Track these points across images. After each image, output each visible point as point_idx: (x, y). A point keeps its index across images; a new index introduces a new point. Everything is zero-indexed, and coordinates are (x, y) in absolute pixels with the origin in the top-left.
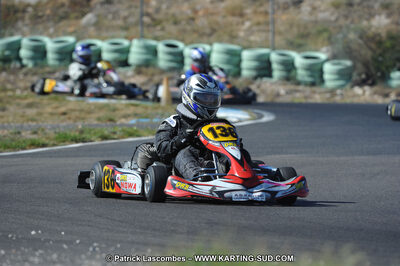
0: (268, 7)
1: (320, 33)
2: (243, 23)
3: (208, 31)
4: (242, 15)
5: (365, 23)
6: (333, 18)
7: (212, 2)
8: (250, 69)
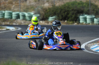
0: (19, 2)
1: (31, 8)
2: (12, 6)
3: (4, 8)
4: (12, 4)
5: (43, 5)
6: (35, 4)
7: (5, 1)
8: (14, 17)
